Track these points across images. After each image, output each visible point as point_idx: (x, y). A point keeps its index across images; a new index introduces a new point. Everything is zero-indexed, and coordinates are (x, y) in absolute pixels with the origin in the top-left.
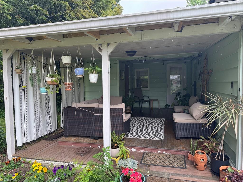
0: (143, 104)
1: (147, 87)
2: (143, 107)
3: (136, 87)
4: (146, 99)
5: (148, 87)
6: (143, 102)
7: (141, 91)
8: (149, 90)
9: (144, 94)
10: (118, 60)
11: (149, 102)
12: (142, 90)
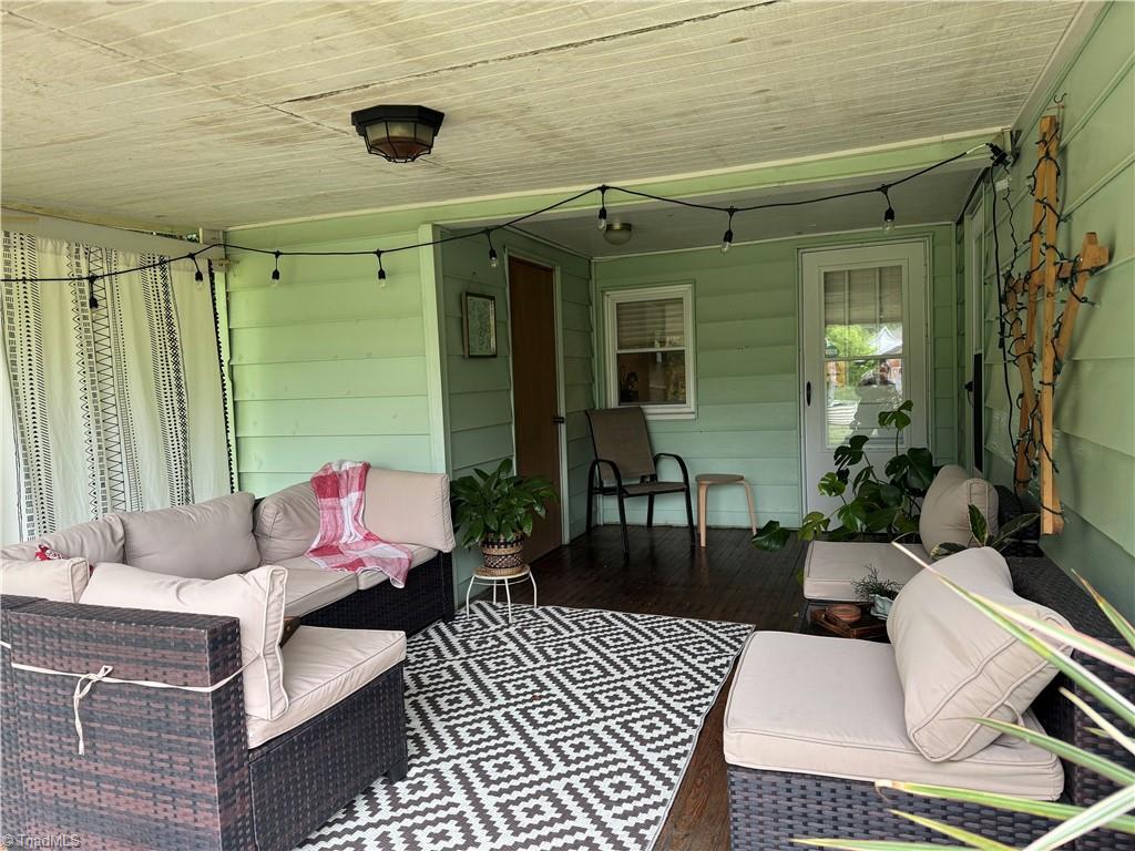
0: (657, 507)
1: (679, 398)
2: (658, 520)
3: (613, 400)
4: (670, 473)
5: (685, 403)
6: (656, 496)
7: (646, 422)
8: (693, 416)
9: (662, 444)
10: (427, 222)
11: (683, 494)
12: (650, 418)
